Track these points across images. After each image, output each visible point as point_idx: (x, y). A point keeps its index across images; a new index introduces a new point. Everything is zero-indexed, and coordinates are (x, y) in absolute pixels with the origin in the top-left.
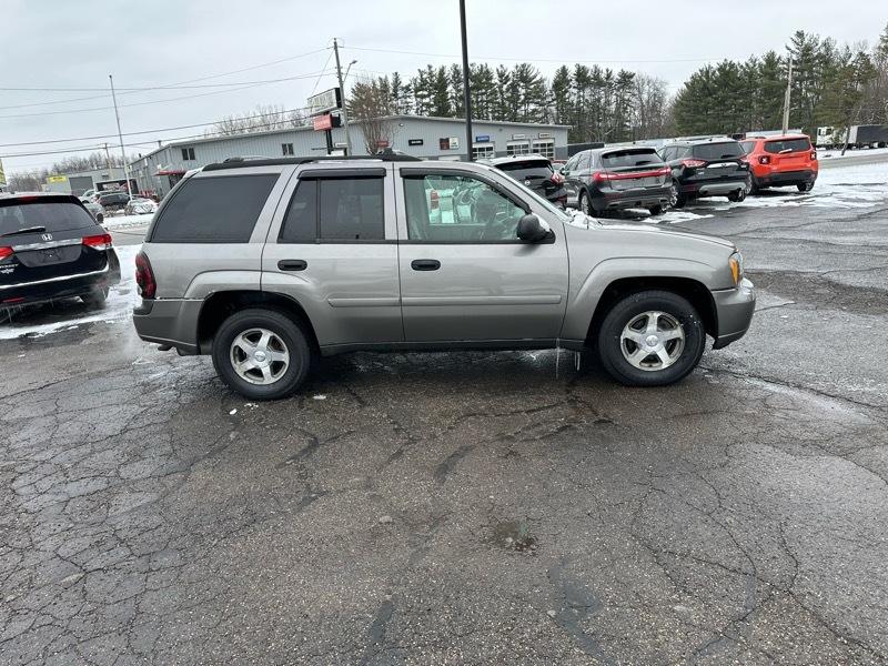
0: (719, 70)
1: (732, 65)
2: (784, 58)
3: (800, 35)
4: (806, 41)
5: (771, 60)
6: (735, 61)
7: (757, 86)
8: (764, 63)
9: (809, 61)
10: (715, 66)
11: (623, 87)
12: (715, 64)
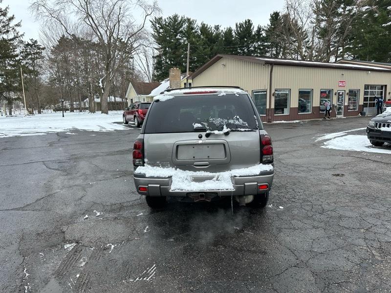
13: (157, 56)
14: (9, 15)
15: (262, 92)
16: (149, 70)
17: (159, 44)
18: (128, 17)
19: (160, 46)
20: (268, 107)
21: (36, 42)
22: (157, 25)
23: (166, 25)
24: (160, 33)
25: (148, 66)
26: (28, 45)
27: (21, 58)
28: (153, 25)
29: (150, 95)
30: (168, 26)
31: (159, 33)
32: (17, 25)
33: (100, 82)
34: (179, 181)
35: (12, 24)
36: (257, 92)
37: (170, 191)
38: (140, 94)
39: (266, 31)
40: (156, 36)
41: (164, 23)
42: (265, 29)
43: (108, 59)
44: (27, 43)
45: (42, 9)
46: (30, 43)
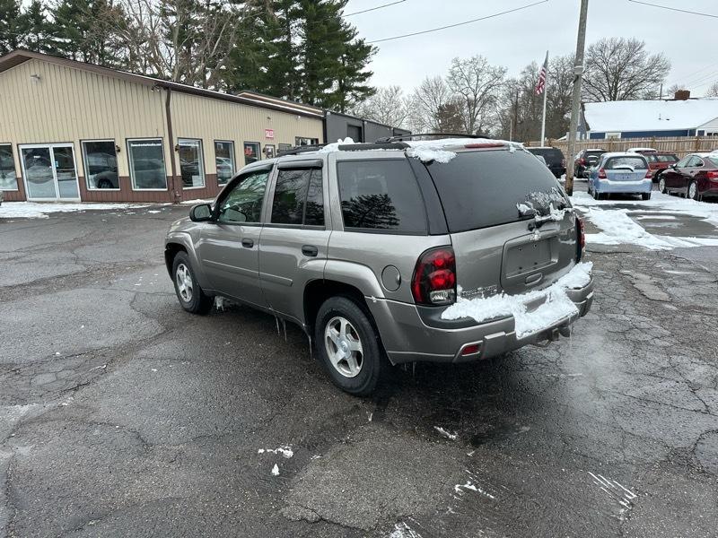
15: (150, 142)
20: (170, 173)
36: (138, 142)
39: (54, 12)
42: (51, 7)
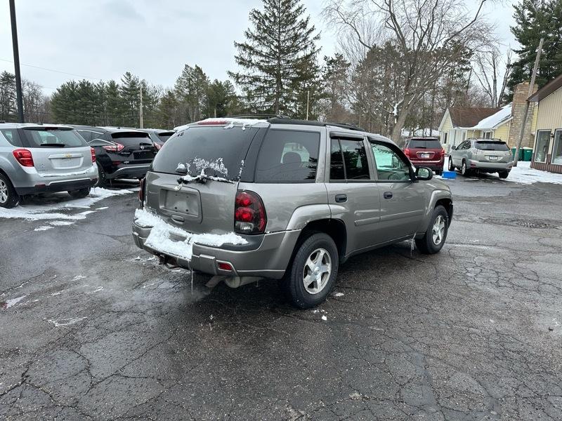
0: (80, 85)
1: (89, 84)
2: (120, 86)
3: (128, 74)
4: (132, 79)
5: (113, 86)
6: (91, 82)
7: (106, 99)
8: (109, 86)
9: (134, 90)
10: (78, 82)
11: (7, 83)
12: (78, 81)
13: (516, 64)
14: (309, 27)
16: (495, 88)
17: (523, 44)
18: (456, 6)
19: (524, 47)
21: (341, 56)
22: (527, 12)
23: (543, 8)
24: (528, 24)
25: (495, 81)
26: (332, 61)
27: (322, 79)
28: (519, 12)
29: (475, 127)
30: (547, 10)
31: (525, 24)
32: (316, 38)
33: (395, 107)
34: (156, 235)
35: (311, 36)
37: (145, 244)
38: (458, 126)
40: (520, 31)
41: (540, 6)
43: (411, 75)
44: (331, 59)
45: (335, 14)
46: (335, 59)
